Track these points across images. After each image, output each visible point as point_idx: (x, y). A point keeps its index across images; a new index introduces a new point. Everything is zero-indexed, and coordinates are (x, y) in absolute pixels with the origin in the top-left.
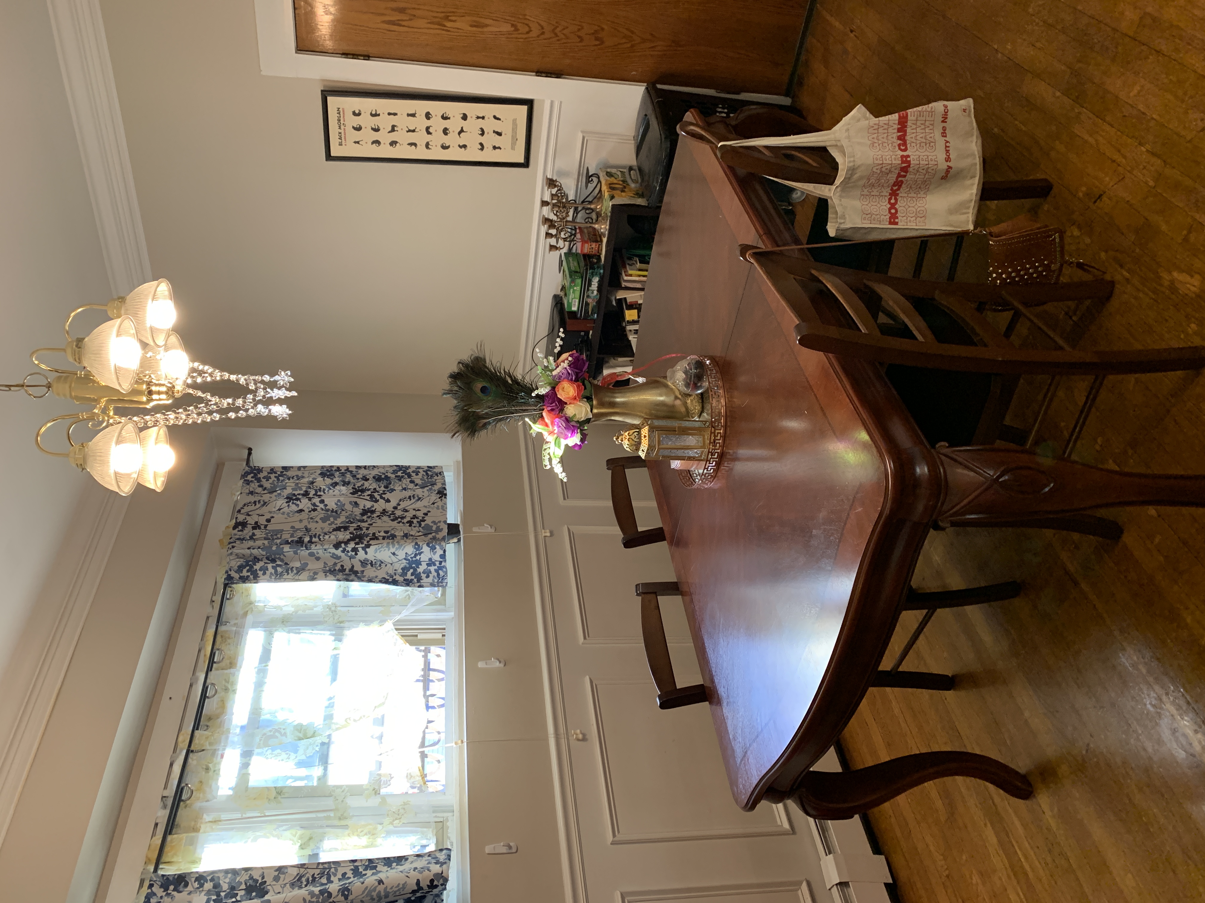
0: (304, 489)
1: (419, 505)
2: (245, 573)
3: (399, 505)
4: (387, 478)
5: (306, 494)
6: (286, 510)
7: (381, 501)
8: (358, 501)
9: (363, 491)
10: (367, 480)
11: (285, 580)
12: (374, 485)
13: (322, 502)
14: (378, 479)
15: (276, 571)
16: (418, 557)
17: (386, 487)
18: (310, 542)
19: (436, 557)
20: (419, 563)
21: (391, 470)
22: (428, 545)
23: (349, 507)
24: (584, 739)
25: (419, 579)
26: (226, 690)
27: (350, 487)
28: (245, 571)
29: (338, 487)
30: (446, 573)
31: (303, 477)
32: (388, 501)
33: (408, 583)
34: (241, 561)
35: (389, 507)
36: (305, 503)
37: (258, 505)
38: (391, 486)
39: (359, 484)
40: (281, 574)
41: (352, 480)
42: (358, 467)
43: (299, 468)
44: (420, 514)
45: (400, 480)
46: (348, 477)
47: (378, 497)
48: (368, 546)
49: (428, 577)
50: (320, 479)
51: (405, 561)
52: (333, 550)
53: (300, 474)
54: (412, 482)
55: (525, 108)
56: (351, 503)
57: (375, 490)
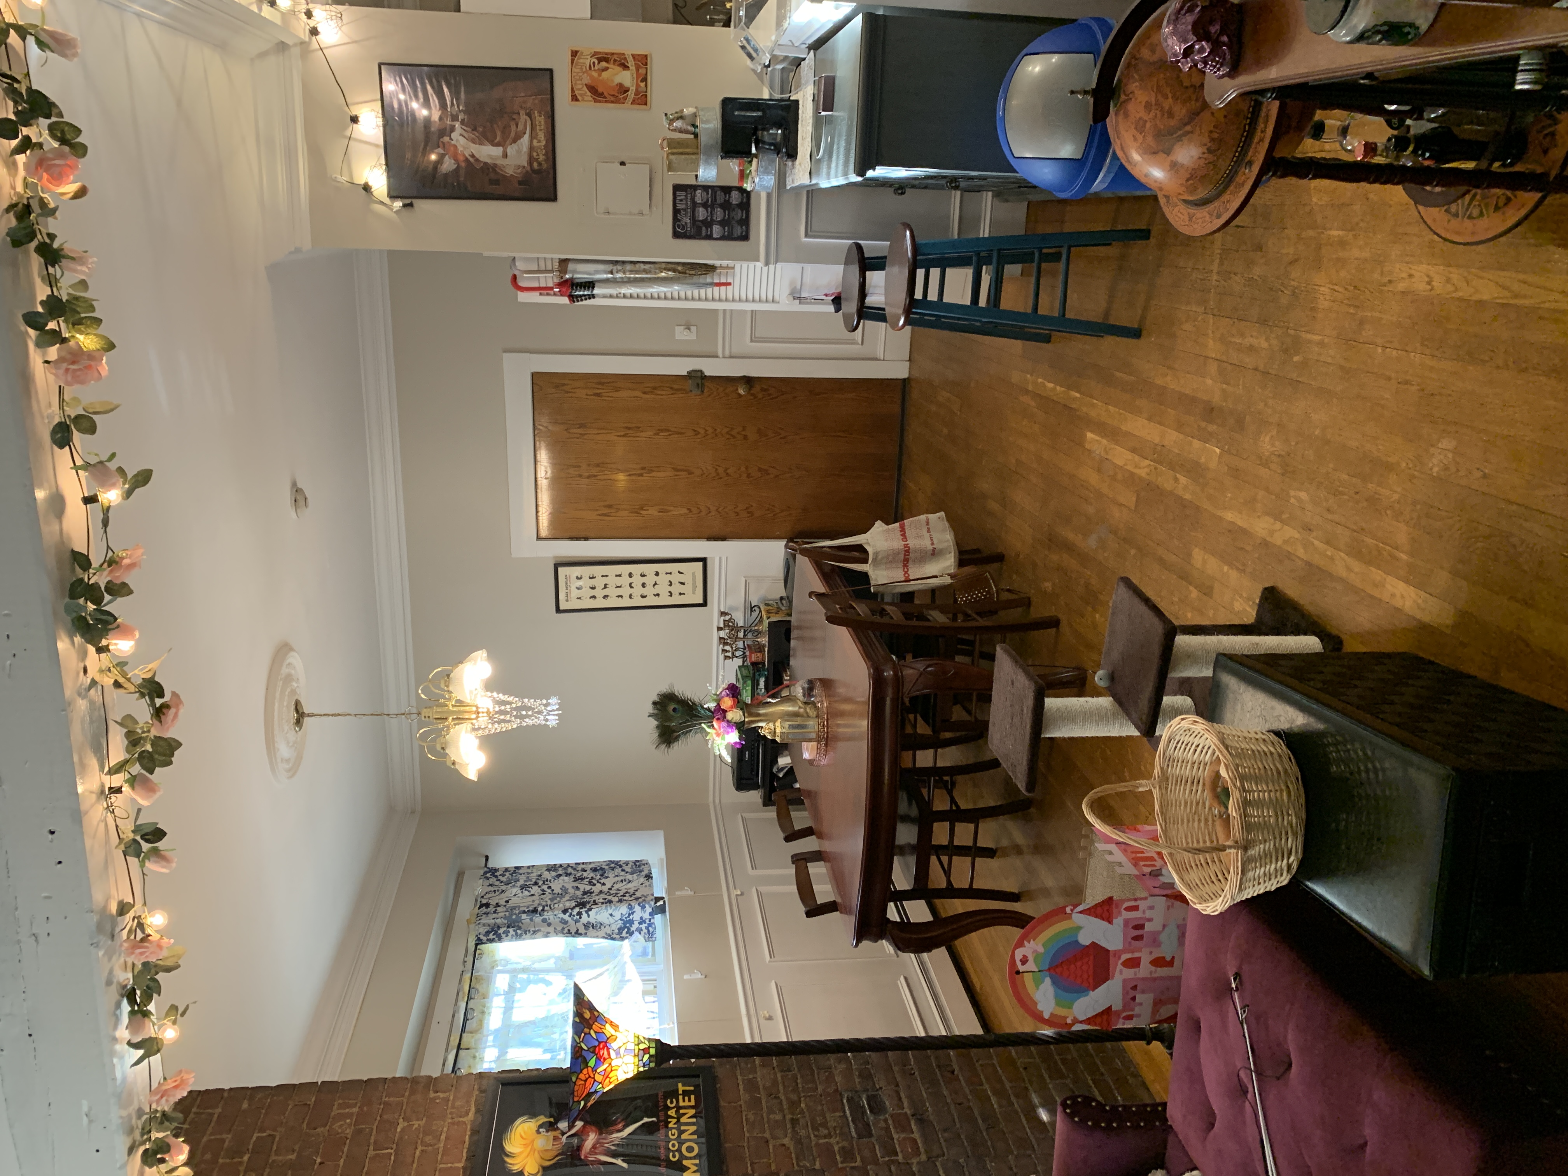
0: (534, 880)
1: (630, 885)
2: (491, 936)
3: (613, 886)
4: (602, 869)
5: (536, 884)
6: (520, 895)
7: (598, 885)
8: (579, 886)
9: (583, 879)
10: (585, 871)
11: (524, 939)
12: (592, 875)
13: (549, 887)
14: (595, 870)
15: (516, 933)
16: (631, 917)
17: (602, 875)
18: (543, 910)
19: (647, 914)
20: (632, 922)
21: (605, 864)
22: (639, 904)
23: (571, 891)
24: (770, 1018)
25: (633, 936)
26: (483, 1013)
27: (572, 877)
28: (491, 934)
29: (561, 878)
30: (655, 928)
31: (532, 872)
32: (604, 884)
33: (623, 939)
34: (488, 929)
35: (605, 889)
36: (535, 890)
37: (497, 893)
38: (606, 875)
39: (579, 874)
40: (521, 935)
41: (573, 872)
42: (576, 864)
43: (529, 867)
44: (632, 891)
45: (613, 870)
46: (570, 871)
47: (595, 882)
48: (590, 909)
49: (640, 933)
50: (547, 873)
51: (620, 922)
52: (562, 915)
53: (529, 871)
54: (623, 870)
55: (701, 564)
56: (573, 887)
57: (593, 878)
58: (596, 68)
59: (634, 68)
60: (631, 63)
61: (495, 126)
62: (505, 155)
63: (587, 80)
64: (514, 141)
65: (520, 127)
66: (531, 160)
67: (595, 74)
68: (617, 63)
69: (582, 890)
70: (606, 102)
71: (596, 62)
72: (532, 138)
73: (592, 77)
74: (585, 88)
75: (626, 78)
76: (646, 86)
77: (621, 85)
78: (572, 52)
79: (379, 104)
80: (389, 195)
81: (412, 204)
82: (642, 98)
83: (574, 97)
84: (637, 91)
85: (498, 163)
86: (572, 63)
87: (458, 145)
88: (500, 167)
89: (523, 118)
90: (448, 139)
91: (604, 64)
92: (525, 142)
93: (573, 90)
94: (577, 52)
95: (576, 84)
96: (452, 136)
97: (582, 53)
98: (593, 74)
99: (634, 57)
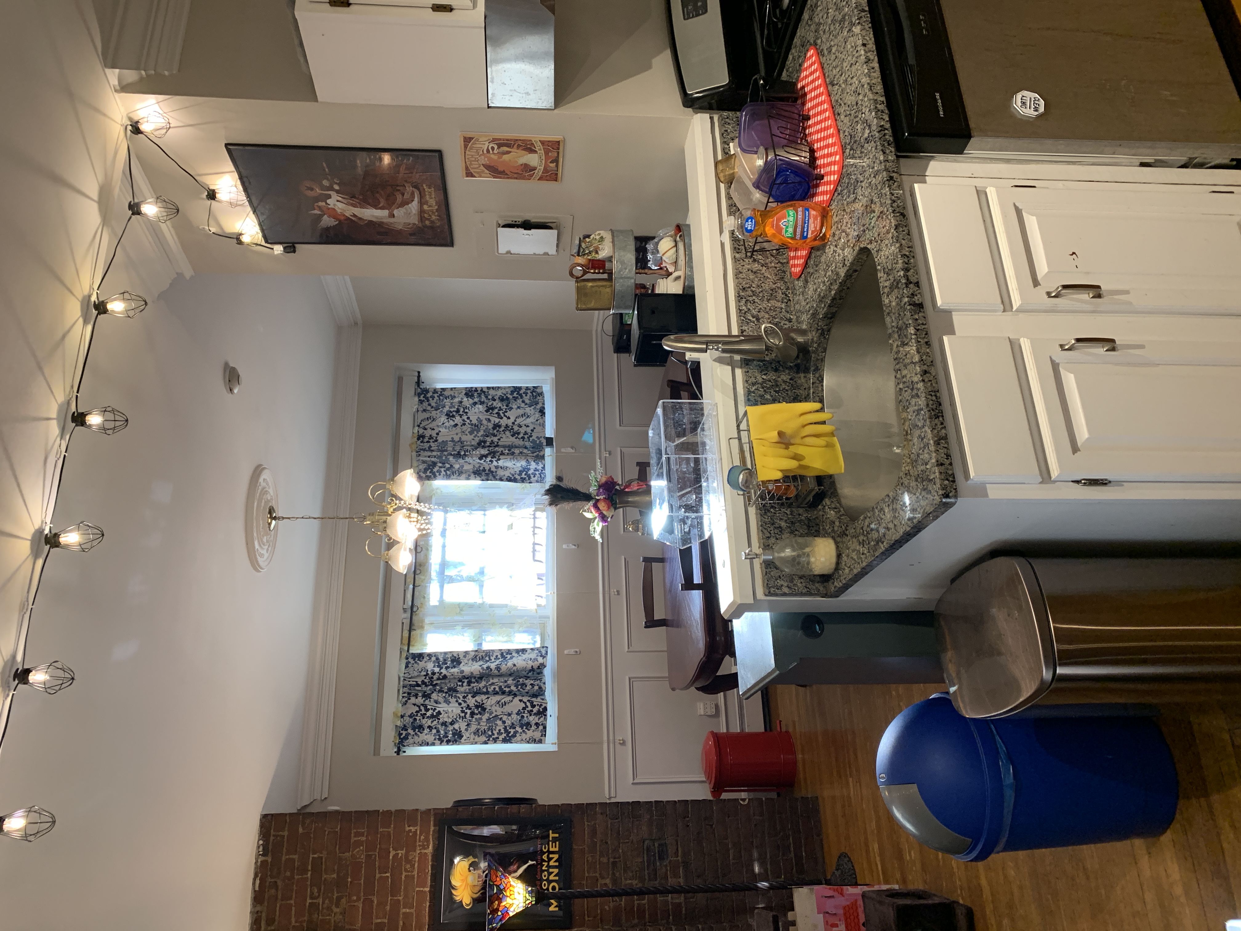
0: (456, 407)
1: (528, 421)
2: (428, 474)
3: (515, 421)
4: (507, 398)
5: (458, 411)
6: (447, 424)
8: (491, 418)
9: (493, 409)
10: (495, 400)
11: (452, 479)
12: (500, 405)
13: (468, 418)
14: (502, 399)
15: (446, 473)
17: (507, 405)
18: (465, 455)
19: (540, 467)
20: (529, 469)
21: (509, 391)
23: (485, 422)
24: (618, 594)
25: (530, 478)
27: (485, 405)
28: (428, 472)
29: (477, 406)
30: (545, 475)
31: (455, 397)
32: (509, 418)
33: (523, 480)
34: (425, 466)
35: (510, 422)
36: (458, 420)
37: (430, 421)
38: (510, 405)
39: (490, 404)
40: (450, 475)
41: (486, 401)
42: (488, 388)
43: (452, 390)
44: (529, 430)
45: (515, 400)
46: (483, 398)
47: (502, 415)
48: (499, 459)
49: (534, 477)
50: (465, 399)
51: (521, 468)
52: (479, 461)
53: (452, 393)
54: (523, 400)
56: (486, 419)
57: (500, 409)
58: (495, 152)
59: (543, 152)
60: (538, 147)
61: (378, 195)
62: (392, 216)
63: (484, 160)
64: (402, 205)
65: (407, 196)
66: (422, 219)
67: (495, 157)
68: (521, 148)
69: (493, 422)
70: (508, 178)
71: (496, 147)
72: (421, 203)
73: (490, 159)
74: (482, 167)
75: (533, 160)
76: (557, 166)
77: (526, 165)
78: (465, 138)
79: (236, 175)
80: (266, 242)
81: (294, 247)
82: (552, 176)
83: (469, 174)
84: (546, 170)
85: (385, 221)
86: (466, 147)
87: (336, 208)
88: (387, 224)
89: (409, 189)
90: (324, 204)
91: (505, 149)
92: (414, 206)
93: (467, 168)
94: (471, 139)
95: (471, 164)
96: (329, 201)
97: (477, 140)
98: (492, 156)
99: (543, 143)
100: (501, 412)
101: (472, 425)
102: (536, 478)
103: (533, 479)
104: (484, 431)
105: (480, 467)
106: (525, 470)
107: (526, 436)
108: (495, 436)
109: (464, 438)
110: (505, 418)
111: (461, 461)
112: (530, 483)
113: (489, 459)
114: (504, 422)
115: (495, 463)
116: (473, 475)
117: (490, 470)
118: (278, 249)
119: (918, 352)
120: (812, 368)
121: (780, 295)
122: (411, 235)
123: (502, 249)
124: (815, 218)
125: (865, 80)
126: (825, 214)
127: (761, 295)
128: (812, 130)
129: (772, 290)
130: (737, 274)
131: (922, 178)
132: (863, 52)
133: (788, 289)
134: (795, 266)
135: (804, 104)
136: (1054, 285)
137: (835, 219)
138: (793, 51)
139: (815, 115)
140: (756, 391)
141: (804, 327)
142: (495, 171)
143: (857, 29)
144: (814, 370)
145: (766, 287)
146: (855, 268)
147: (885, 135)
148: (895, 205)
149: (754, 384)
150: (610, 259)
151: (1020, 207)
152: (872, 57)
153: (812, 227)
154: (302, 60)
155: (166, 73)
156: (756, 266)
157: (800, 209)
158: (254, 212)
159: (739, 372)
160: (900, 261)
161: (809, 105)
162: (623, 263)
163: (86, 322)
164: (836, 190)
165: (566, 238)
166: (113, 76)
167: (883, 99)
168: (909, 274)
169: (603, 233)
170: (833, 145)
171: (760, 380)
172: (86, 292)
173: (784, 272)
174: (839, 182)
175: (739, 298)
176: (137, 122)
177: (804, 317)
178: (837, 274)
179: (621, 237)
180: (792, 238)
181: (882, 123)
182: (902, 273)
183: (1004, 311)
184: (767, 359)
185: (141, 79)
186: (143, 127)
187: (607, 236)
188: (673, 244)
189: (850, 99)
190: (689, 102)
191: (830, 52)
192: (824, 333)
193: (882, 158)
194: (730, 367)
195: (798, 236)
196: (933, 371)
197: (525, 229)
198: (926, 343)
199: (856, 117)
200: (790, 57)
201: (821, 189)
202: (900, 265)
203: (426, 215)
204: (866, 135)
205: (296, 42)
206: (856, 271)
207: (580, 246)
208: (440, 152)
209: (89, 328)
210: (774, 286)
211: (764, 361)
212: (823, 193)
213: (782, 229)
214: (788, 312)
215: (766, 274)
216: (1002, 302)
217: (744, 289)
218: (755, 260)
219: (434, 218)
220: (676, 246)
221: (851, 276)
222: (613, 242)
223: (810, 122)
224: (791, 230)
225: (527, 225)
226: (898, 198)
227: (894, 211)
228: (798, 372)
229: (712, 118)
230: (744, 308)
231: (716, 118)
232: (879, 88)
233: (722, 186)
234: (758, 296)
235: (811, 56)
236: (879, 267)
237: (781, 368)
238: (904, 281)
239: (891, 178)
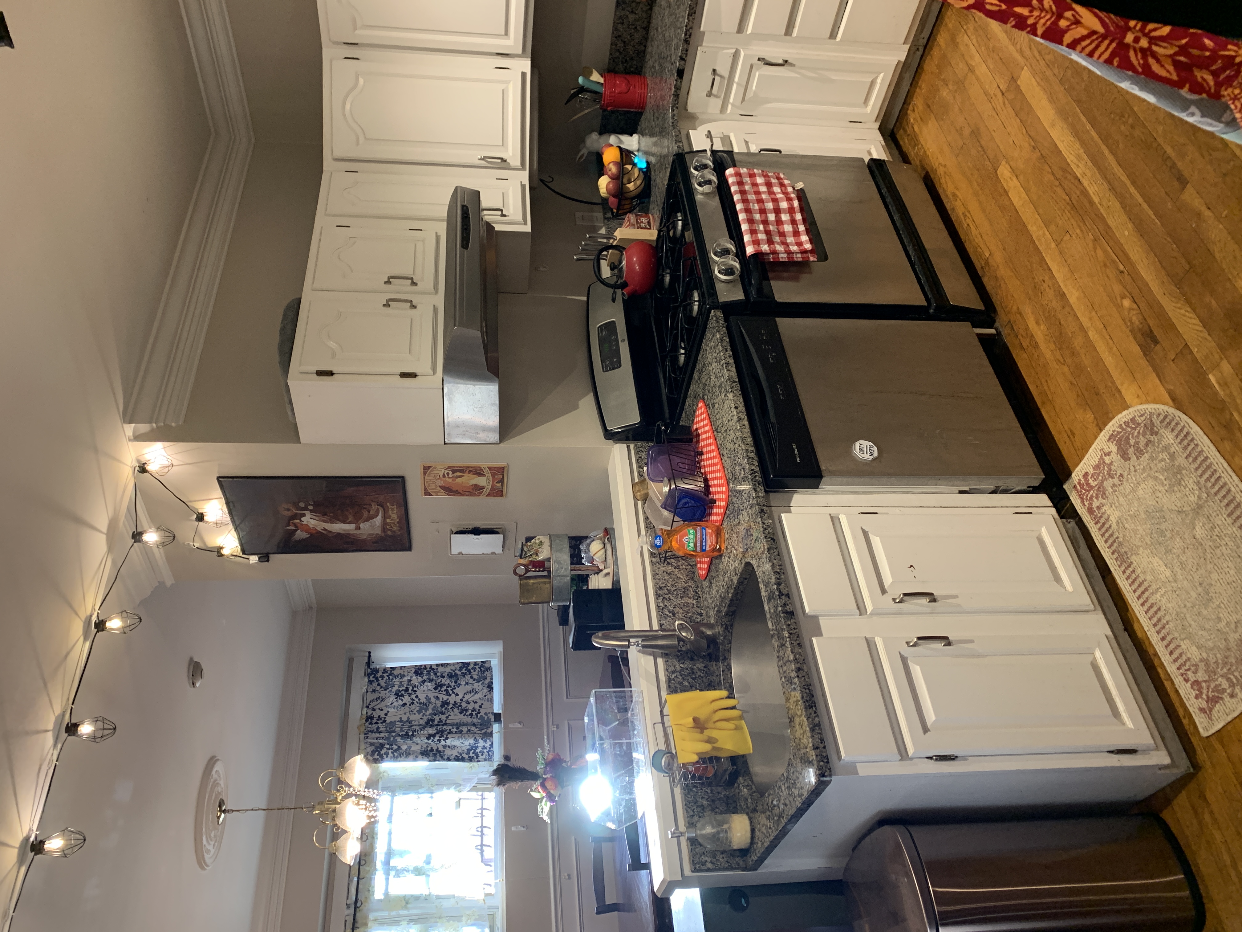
0: (405, 686)
1: (476, 697)
2: (376, 756)
3: (464, 697)
4: (456, 675)
5: (407, 690)
6: (395, 704)
8: (439, 695)
9: (441, 686)
10: (443, 677)
11: (400, 761)
12: (448, 682)
13: (417, 697)
14: (450, 676)
15: (394, 755)
17: (456, 682)
18: (413, 735)
19: (488, 745)
20: (477, 747)
21: (457, 667)
22: (482, 739)
24: (569, 877)
25: (478, 756)
26: (373, 838)
27: (434, 683)
28: (376, 754)
29: (426, 684)
30: (493, 754)
31: (404, 676)
32: (457, 695)
33: (471, 759)
35: (458, 699)
36: (406, 699)
37: (379, 701)
38: (459, 682)
39: (439, 681)
40: (397, 758)
41: (434, 677)
42: (437, 665)
43: (401, 668)
44: (477, 706)
45: (464, 676)
46: (432, 675)
47: (451, 692)
48: (447, 738)
49: (482, 755)
50: (414, 677)
51: (468, 746)
52: (426, 741)
53: (401, 672)
54: (472, 676)
56: (434, 697)
57: (449, 686)
58: (450, 476)
59: (490, 475)
60: (487, 472)
61: (346, 512)
62: (358, 528)
63: (440, 483)
64: (367, 520)
65: (372, 512)
66: (384, 530)
67: (450, 480)
68: (472, 473)
69: (441, 700)
70: (461, 496)
71: (451, 473)
72: (385, 517)
73: (445, 482)
74: (439, 488)
75: (482, 481)
76: (502, 485)
77: (476, 485)
78: (424, 467)
79: (223, 500)
80: (244, 553)
81: (268, 557)
82: (497, 492)
83: (427, 493)
84: (493, 489)
85: (351, 532)
86: (425, 473)
87: (309, 524)
88: (353, 535)
89: (374, 507)
90: (298, 521)
91: (459, 474)
92: (378, 520)
93: (425, 489)
94: (429, 467)
95: (429, 486)
96: (303, 519)
97: (435, 468)
98: (448, 479)
99: (490, 468)
100: (449, 689)
101: (420, 703)
102: (484, 756)
103: (481, 757)
104: (433, 710)
105: (427, 747)
106: (473, 748)
107: (474, 713)
108: (443, 713)
109: (412, 717)
110: (453, 695)
111: (409, 741)
112: (478, 761)
113: (437, 738)
114: (452, 699)
115: (443, 743)
116: (420, 756)
117: (437, 750)
118: (254, 559)
119: (792, 652)
120: (721, 658)
121: (691, 593)
122: (374, 543)
123: (455, 551)
124: (711, 535)
125: (739, 434)
126: (718, 532)
127: (675, 593)
128: (706, 463)
129: (684, 588)
130: (655, 575)
131: (787, 508)
132: (735, 413)
133: (697, 587)
134: (701, 569)
135: (698, 442)
136: (898, 593)
137: (727, 536)
138: (689, 399)
139: (708, 452)
140: (676, 679)
141: (712, 621)
142: (449, 490)
143: (730, 396)
144: (723, 660)
145: (679, 586)
146: (744, 576)
147: (755, 477)
148: (766, 532)
149: (673, 672)
150: (549, 560)
151: (867, 530)
152: (742, 417)
153: (709, 542)
154: (290, 413)
155: (174, 424)
156: (670, 569)
157: (698, 528)
158: (236, 529)
159: (660, 661)
160: (773, 577)
161: (702, 444)
162: (559, 563)
163: (85, 639)
164: (725, 513)
165: (511, 540)
166: (129, 429)
167: (753, 449)
168: (781, 587)
169: (542, 538)
170: (721, 478)
171: (679, 669)
172: (89, 613)
173: (694, 573)
174: (727, 507)
175: (657, 596)
176: (144, 464)
177: (712, 613)
178: (732, 580)
179: (558, 541)
180: (693, 551)
181: (753, 468)
182: (775, 587)
183: (860, 614)
184: (684, 649)
185: (152, 430)
186: (148, 468)
187: (546, 540)
188: (602, 546)
189: (730, 446)
190: (609, 435)
191: (714, 407)
192: (728, 628)
193: (754, 495)
194: (652, 657)
195: (698, 549)
196: (805, 667)
197: (475, 535)
198: (799, 644)
199: (735, 460)
200: (687, 404)
201: (715, 511)
202: (773, 580)
203: (388, 527)
204: (742, 475)
205: (286, 400)
206: (746, 579)
207: (522, 549)
208: (403, 478)
209: (88, 644)
210: (686, 585)
211: (681, 651)
212: (716, 514)
213: (685, 544)
214: (698, 607)
215: (679, 575)
216: (858, 607)
217: (661, 588)
218: (668, 563)
219: (395, 528)
220: (604, 547)
221: (742, 582)
222: (551, 546)
223: (704, 457)
224: (692, 545)
225: (477, 531)
226: (769, 527)
227: (766, 537)
228: (710, 661)
229: (628, 447)
230: (661, 604)
231: (632, 446)
232: (749, 440)
233: (639, 503)
234: (672, 594)
235: (701, 408)
236: (759, 580)
237: (696, 658)
238: (777, 593)
239: (762, 511)
